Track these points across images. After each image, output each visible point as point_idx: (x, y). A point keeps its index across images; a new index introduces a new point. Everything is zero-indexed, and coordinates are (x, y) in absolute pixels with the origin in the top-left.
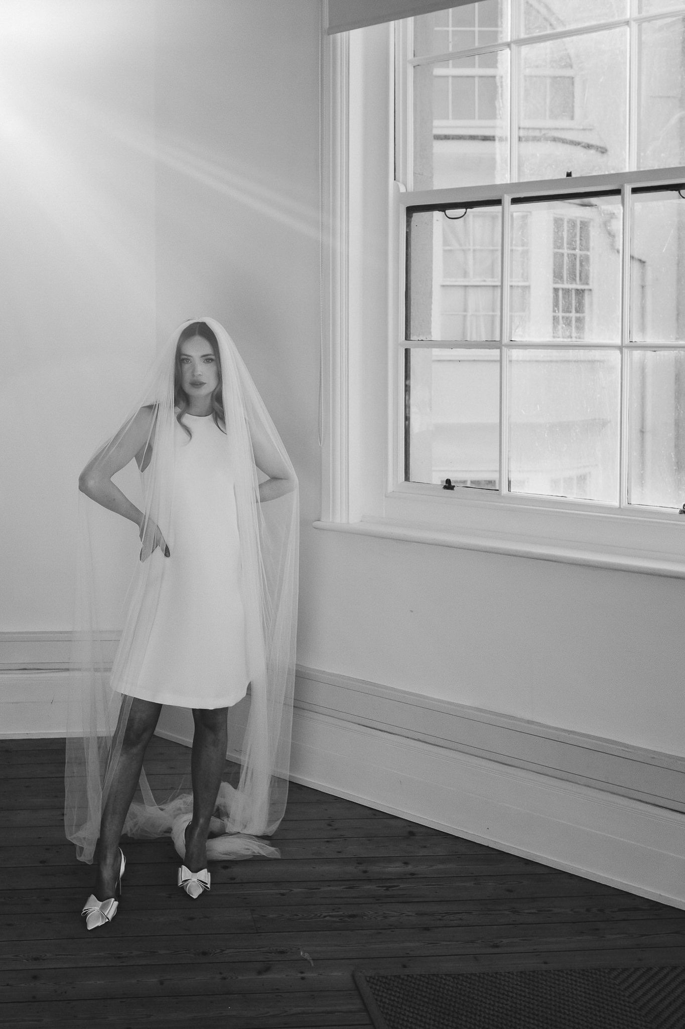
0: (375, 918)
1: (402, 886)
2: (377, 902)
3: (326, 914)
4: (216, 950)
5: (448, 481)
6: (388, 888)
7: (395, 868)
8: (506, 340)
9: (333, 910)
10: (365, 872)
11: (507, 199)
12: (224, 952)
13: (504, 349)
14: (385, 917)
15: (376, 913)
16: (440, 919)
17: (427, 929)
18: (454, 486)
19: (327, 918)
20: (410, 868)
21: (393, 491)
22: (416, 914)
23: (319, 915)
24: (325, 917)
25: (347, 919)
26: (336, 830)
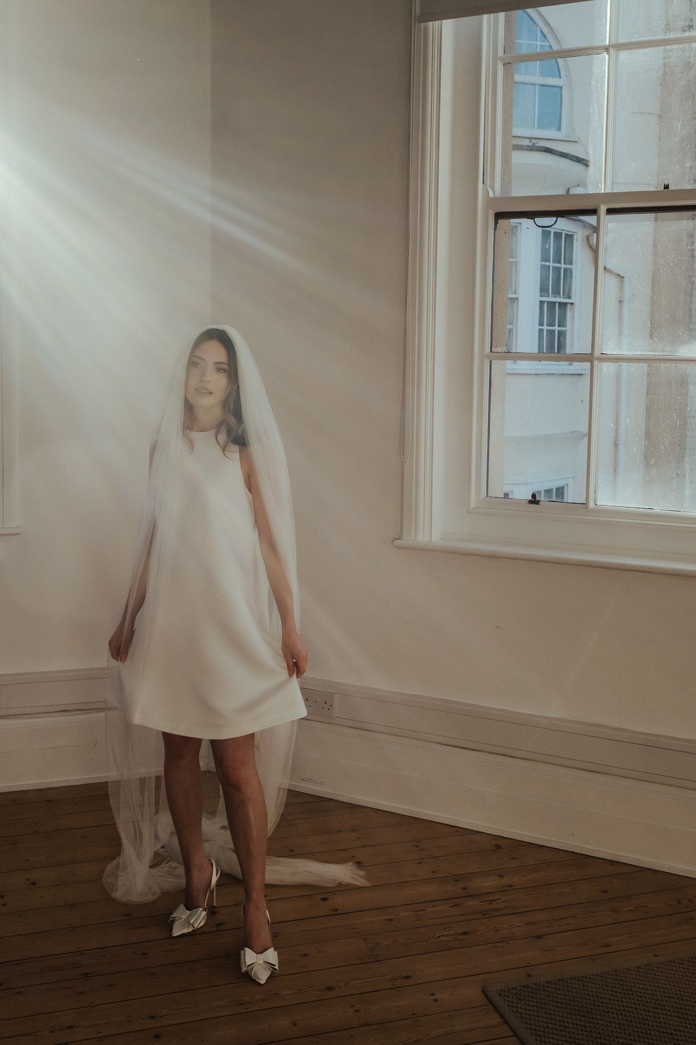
0: (487, 932)
1: (504, 898)
2: (485, 916)
3: (439, 935)
4: (340, 984)
5: (534, 496)
6: (491, 902)
7: (490, 883)
8: (597, 354)
9: (445, 929)
10: (464, 889)
11: (603, 209)
12: (349, 984)
13: (596, 363)
14: (497, 931)
15: (488, 927)
16: (549, 927)
17: (539, 937)
18: (539, 501)
19: (442, 938)
20: (505, 881)
21: (475, 507)
22: (525, 924)
23: (432, 936)
24: (439, 937)
25: (460, 937)
26: (423, 850)
